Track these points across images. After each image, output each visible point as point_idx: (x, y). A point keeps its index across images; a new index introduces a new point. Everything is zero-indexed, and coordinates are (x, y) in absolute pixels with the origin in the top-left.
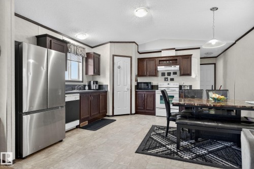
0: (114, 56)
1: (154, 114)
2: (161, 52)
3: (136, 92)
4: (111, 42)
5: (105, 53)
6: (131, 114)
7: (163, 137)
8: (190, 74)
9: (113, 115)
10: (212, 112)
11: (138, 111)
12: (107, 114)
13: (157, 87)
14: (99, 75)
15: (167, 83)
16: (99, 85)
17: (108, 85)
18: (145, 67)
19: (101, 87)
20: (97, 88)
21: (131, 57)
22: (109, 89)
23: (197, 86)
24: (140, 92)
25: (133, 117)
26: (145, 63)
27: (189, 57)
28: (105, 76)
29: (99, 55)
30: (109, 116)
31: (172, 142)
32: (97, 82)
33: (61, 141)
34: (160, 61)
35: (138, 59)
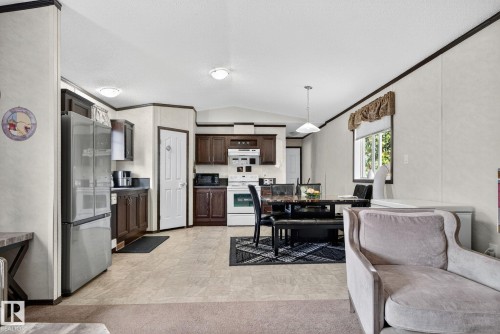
0: (159, 128)
1: (224, 223)
2: (232, 126)
3: (195, 190)
4: (154, 104)
5: (144, 123)
6: (188, 226)
7: (253, 247)
8: (273, 163)
9: (159, 231)
10: (305, 210)
11: (199, 220)
12: (148, 229)
13: (225, 181)
14: (132, 160)
15: (241, 174)
16: (133, 179)
17: (149, 179)
18: (209, 149)
19: (135, 182)
20: (130, 183)
21: (187, 132)
22: (152, 186)
23: (282, 180)
24: (202, 189)
25: (191, 231)
26: (209, 142)
27: (273, 137)
28: (142, 163)
29: (132, 125)
30: (151, 232)
31: (267, 251)
32: (128, 174)
33: (105, 271)
34: (232, 140)
35: (197, 135)
